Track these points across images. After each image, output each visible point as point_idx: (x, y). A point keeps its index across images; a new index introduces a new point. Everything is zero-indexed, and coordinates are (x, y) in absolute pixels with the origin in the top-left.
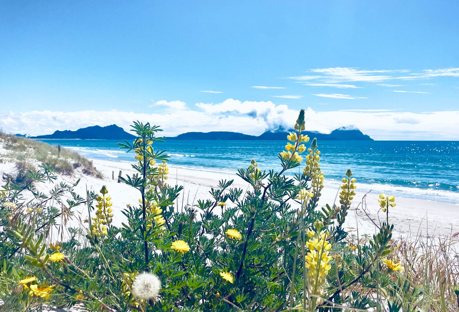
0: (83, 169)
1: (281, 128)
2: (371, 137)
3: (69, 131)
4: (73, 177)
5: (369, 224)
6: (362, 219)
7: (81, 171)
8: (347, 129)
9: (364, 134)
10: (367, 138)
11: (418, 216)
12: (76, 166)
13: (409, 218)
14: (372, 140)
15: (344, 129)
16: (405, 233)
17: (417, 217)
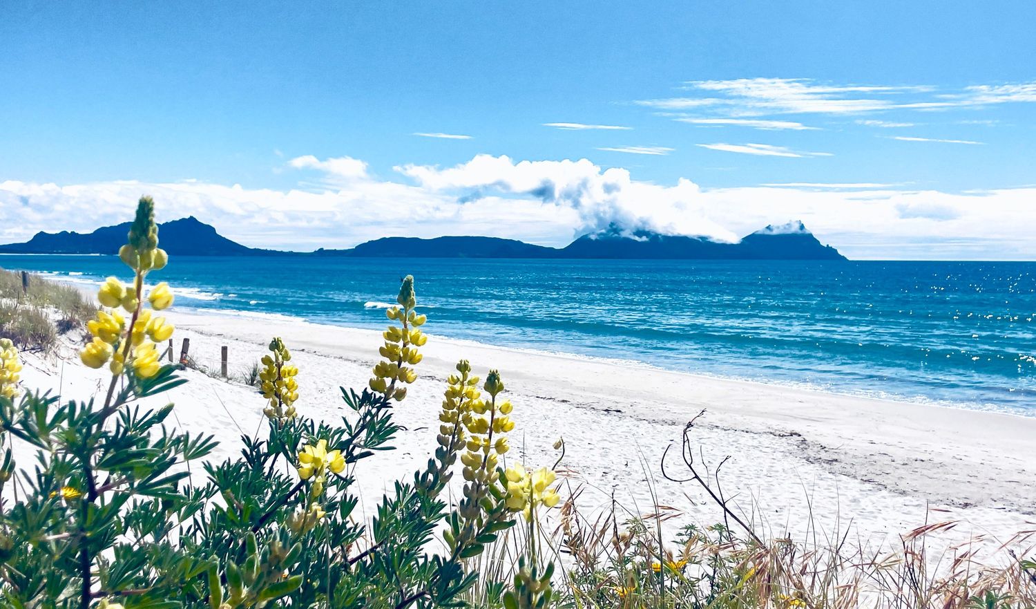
0: (84, 334)
1: (614, 227)
2: (840, 252)
3: (73, 233)
4: (53, 356)
5: (821, 472)
6: (804, 461)
7: (78, 339)
8: (775, 232)
9: (824, 243)
10: (831, 253)
11: (943, 451)
12: (65, 326)
13: (920, 457)
14: (844, 258)
15: (768, 232)
16: (909, 495)
17: (940, 454)
